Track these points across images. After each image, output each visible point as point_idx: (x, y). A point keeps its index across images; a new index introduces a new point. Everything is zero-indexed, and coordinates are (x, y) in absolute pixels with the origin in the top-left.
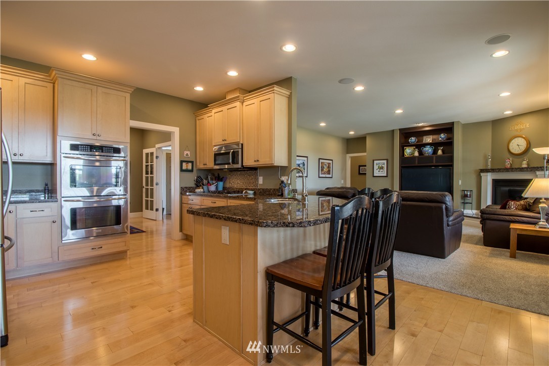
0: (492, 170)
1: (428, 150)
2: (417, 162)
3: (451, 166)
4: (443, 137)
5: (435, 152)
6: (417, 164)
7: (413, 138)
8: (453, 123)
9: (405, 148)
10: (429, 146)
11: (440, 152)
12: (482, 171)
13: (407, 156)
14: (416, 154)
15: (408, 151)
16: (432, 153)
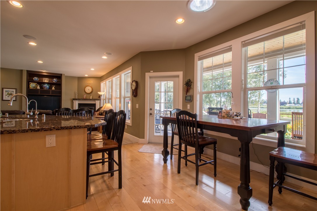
0: (79, 99)
1: (47, 86)
2: (39, 92)
3: (60, 96)
4: (55, 80)
5: (50, 88)
6: (39, 94)
7: (36, 78)
8: (61, 75)
9: (30, 83)
10: (47, 84)
11: (53, 88)
12: (74, 99)
13: (31, 88)
14: (39, 88)
15: (32, 85)
16: (48, 88)
